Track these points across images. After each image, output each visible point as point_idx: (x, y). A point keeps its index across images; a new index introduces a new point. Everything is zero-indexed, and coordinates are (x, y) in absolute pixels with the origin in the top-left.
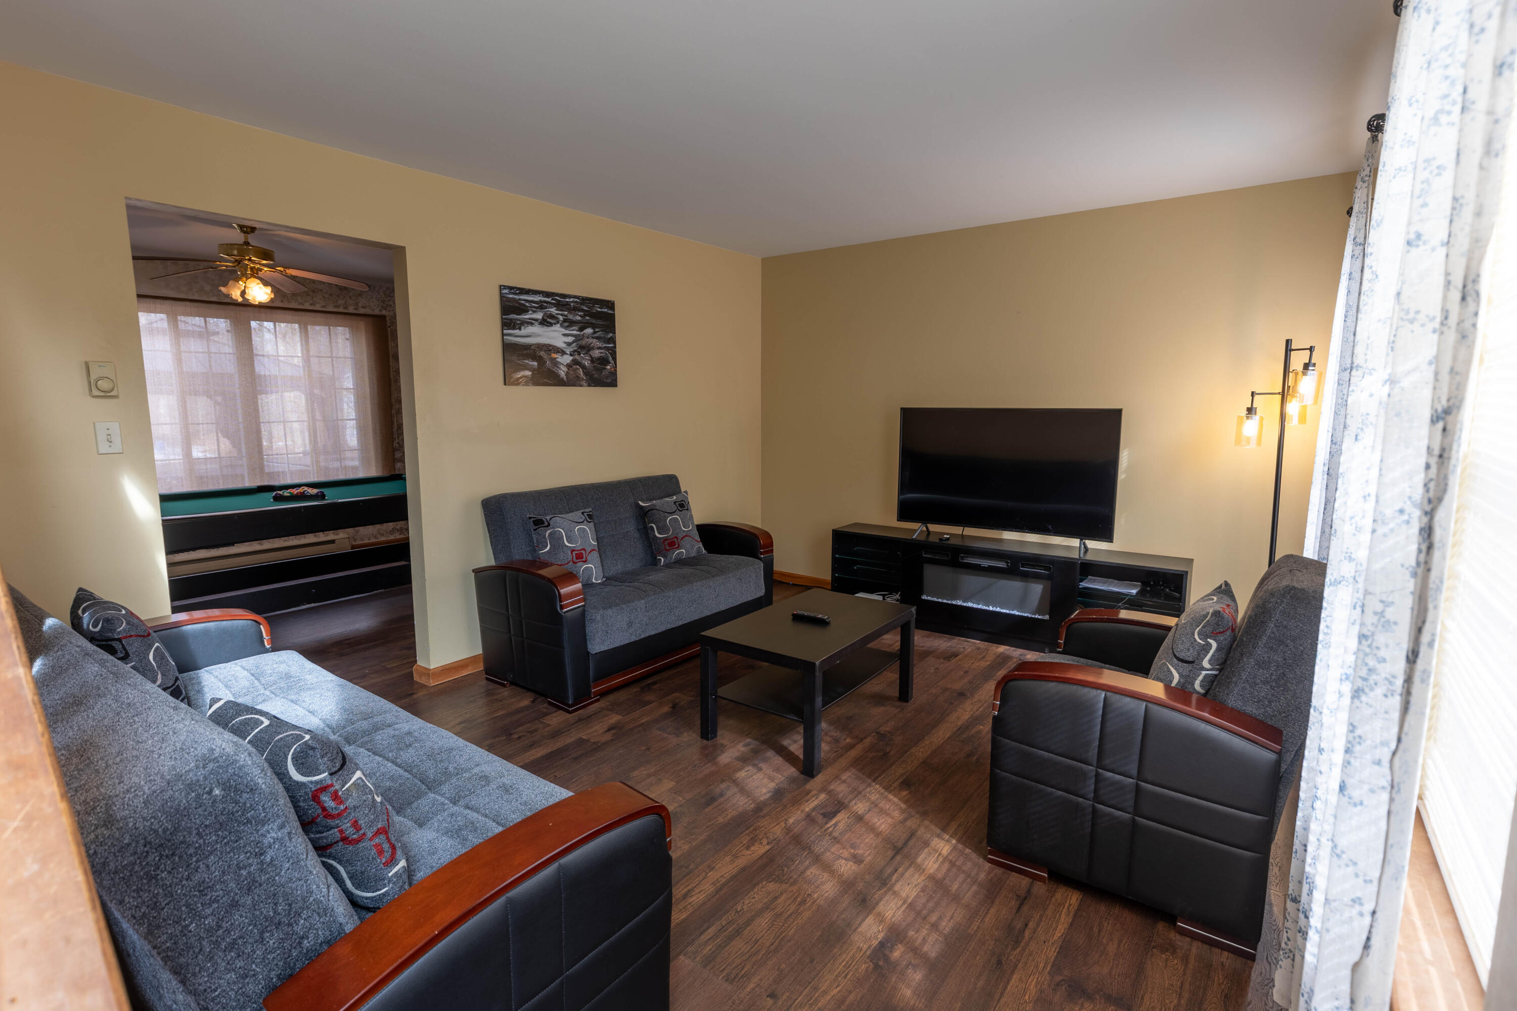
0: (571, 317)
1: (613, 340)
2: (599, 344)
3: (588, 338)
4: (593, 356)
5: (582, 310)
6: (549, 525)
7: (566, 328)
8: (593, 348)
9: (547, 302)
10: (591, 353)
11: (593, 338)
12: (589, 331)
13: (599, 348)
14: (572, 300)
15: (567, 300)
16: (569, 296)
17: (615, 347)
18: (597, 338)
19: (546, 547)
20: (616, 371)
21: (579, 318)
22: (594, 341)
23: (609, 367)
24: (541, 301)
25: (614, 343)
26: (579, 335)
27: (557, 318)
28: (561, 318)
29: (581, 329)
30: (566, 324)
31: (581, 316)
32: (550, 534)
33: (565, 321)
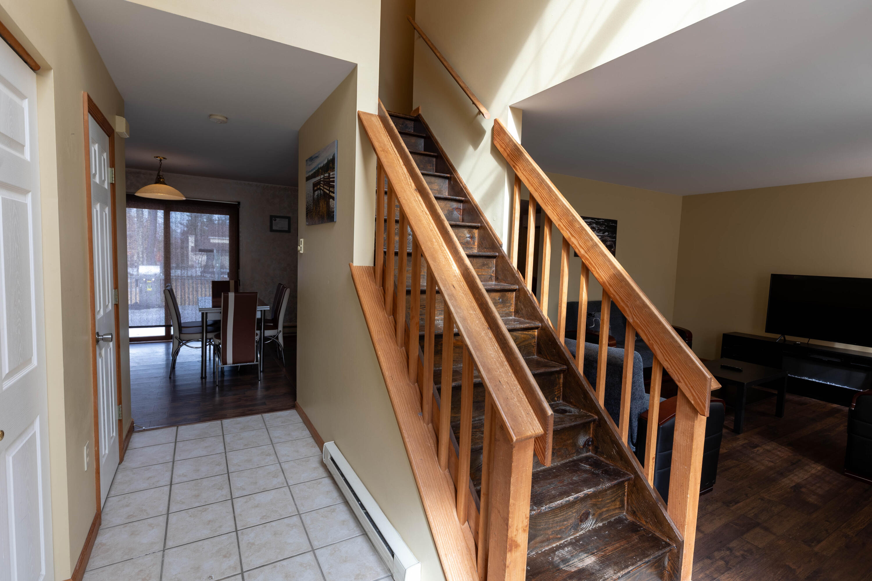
0: (600, 228)
1: (615, 238)
2: (610, 239)
3: (606, 236)
4: (607, 244)
5: (605, 225)
6: (594, 316)
7: (598, 232)
8: (607, 241)
9: (592, 222)
10: (606, 243)
11: (608, 236)
12: (607, 234)
13: (610, 241)
14: (601, 220)
15: (600, 221)
16: (601, 219)
17: (616, 241)
18: (610, 237)
19: (593, 325)
20: (615, 251)
21: (603, 228)
22: (608, 238)
23: (612, 249)
24: (590, 222)
25: (616, 239)
26: (602, 236)
27: (595, 229)
28: (597, 228)
29: (603, 233)
30: (598, 231)
31: (604, 227)
32: (595, 320)
33: (598, 229)
